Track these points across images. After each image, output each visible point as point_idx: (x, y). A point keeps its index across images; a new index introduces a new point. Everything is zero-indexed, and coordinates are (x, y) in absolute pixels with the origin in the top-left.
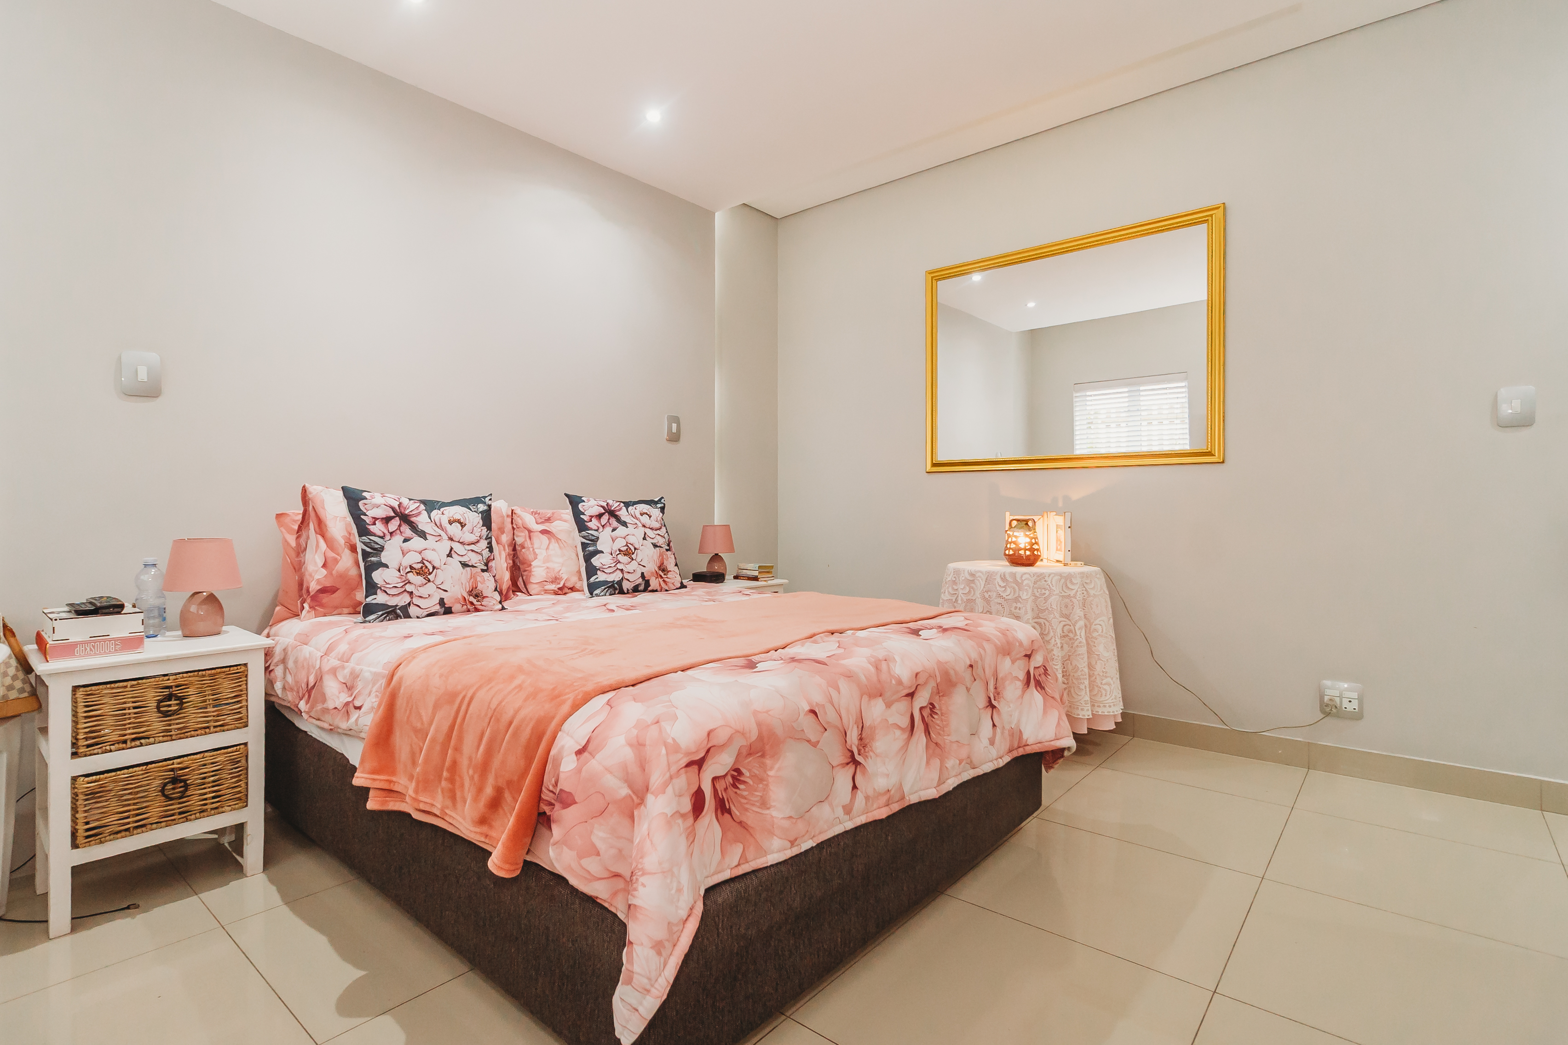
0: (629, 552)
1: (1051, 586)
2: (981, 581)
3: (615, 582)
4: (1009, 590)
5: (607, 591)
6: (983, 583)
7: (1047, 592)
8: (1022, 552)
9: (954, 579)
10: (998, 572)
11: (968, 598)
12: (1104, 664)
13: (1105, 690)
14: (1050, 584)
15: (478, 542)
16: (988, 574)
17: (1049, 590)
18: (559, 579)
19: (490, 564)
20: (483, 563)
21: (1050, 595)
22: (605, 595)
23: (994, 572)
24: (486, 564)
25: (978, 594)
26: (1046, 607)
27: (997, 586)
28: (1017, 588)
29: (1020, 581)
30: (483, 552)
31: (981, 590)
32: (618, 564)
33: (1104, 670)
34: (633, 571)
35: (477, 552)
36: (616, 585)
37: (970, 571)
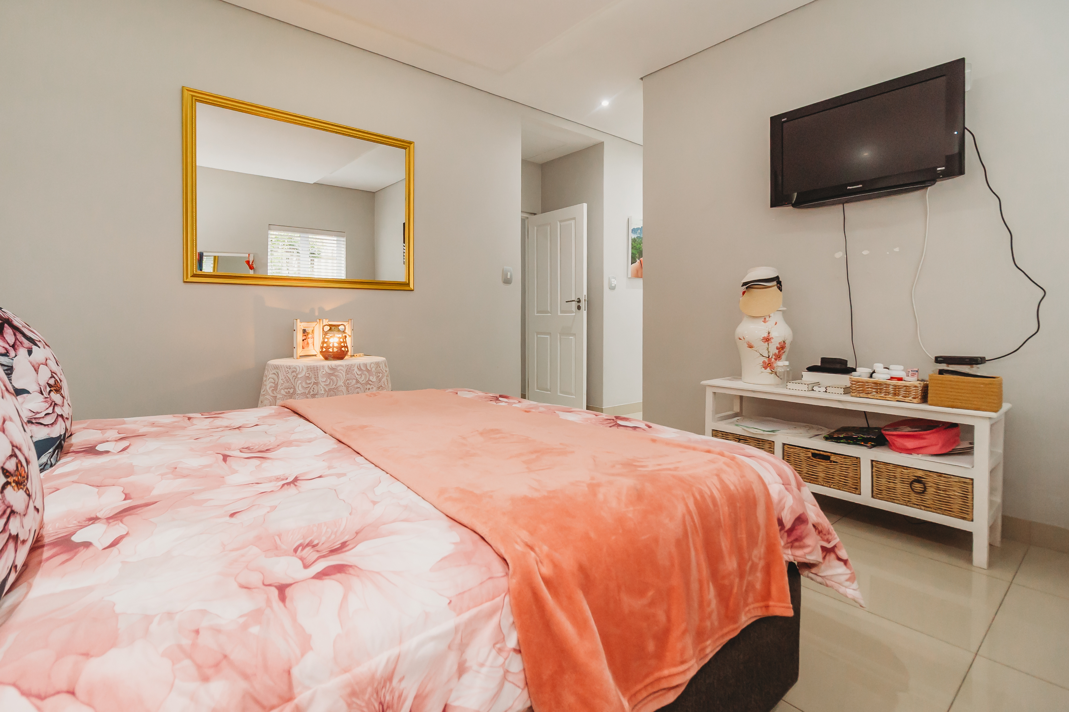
1: (383, 370)
2: (343, 372)
4: (363, 376)
6: (344, 374)
7: (381, 375)
9: (308, 375)
10: (355, 364)
11: (329, 388)
14: (382, 369)
16: (347, 367)
17: (382, 373)
21: (382, 377)
23: (352, 365)
25: (341, 383)
26: (380, 385)
27: (356, 375)
28: (367, 374)
29: (370, 369)
31: (344, 379)
37: (330, 366)
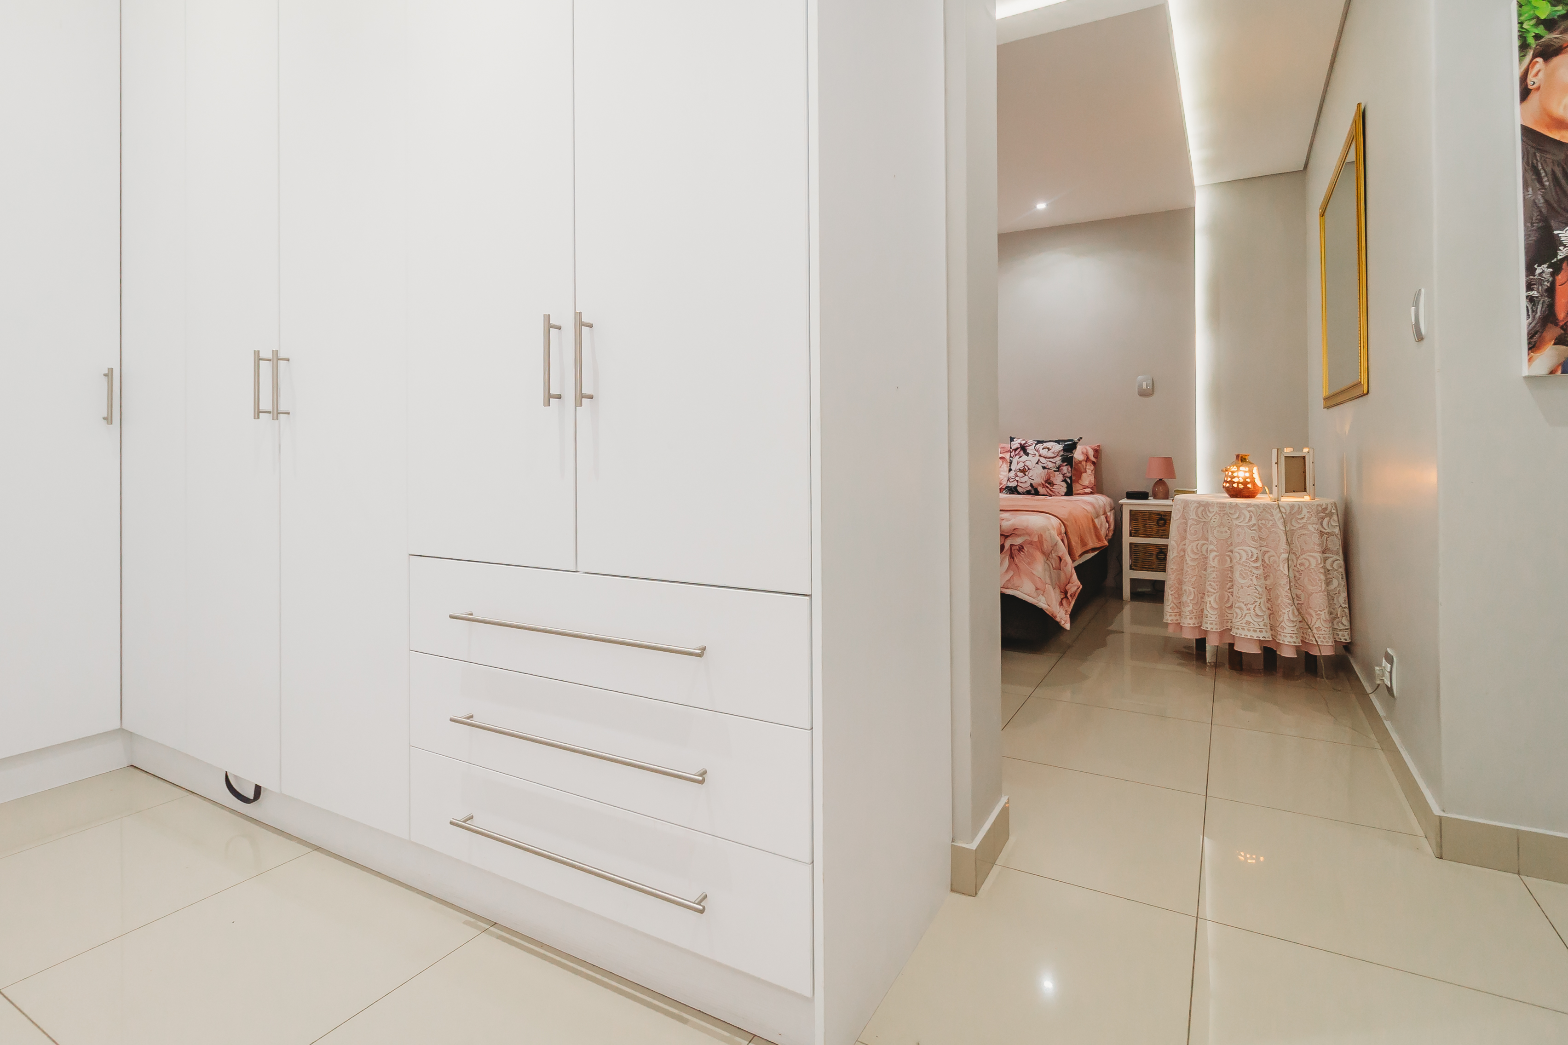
0: (1023, 471)
8: (1235, 485)
12: (1237, 589)
13: (1237, 613)
33: (1238, 595)
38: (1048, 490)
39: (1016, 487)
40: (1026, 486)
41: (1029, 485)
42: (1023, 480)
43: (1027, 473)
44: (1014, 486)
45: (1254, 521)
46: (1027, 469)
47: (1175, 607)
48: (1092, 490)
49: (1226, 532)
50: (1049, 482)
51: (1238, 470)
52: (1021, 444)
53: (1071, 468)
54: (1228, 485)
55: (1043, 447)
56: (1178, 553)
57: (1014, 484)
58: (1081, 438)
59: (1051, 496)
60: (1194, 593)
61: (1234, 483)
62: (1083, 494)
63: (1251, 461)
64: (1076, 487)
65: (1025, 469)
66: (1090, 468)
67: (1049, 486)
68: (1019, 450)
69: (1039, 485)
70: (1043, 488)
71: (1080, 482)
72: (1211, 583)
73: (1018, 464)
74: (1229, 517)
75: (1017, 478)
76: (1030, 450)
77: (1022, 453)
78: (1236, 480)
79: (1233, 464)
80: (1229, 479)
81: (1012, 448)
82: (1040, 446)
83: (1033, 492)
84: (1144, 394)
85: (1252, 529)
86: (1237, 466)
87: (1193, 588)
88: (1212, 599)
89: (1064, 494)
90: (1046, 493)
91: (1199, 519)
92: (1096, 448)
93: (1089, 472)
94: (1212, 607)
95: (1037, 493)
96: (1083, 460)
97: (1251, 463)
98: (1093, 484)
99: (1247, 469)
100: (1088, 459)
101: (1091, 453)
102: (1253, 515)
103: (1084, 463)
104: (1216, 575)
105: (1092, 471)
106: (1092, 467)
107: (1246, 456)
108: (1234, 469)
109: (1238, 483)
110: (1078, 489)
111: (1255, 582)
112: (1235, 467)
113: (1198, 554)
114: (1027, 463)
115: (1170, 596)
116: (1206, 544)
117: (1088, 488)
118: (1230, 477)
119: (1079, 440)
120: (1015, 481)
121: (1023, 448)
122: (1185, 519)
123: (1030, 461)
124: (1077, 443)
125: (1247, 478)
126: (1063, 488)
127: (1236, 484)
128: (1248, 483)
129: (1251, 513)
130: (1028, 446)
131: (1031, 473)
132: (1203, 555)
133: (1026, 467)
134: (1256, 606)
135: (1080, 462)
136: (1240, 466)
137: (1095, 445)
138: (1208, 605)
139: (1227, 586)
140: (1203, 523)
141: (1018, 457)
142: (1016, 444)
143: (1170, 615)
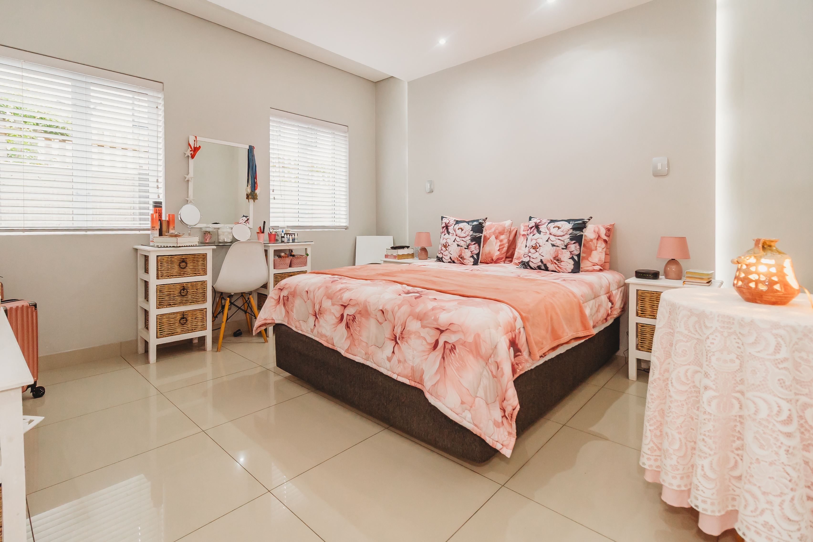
0: (535, 248)
3: (525, 262)
5: (522, 266)
15: (466, 237)
18: (520, 258)
19: (470, 246)
20: (466, 246)
22: (521, 268)
24: (468, 246)
30: (467, 241)
32: (529, 253)
34: (536, 258)
35: (464, 241)
36: (526, 264)
38: (556, 266)
39: (528, 263)
40: (535, 262)
41: (540, 261)
42: (534, 256)
43: (538, 250)
44: (527, 261)
45: (783, 353)
46: (538, 246)
47: (655, 448)
48: (602, 267)
49: (732, 361)
50: (557, 259)
51: (758, 262)
52: (536, 223)
53: (580, 245)
54: (740, 283)
55: (554, 226)
56: (660, 374)
57: (526, 260)
58: (591, 218)
59: (559, 272)
60: (681, 441)
61: (751, 281)
62: (592, 271)
63: (780, 249)
64: (584, 265)
65: (537, 246)
66: (601, 246)
67: (557, 262)
68: (533, 228)
69: (548, 261)
70: (551, 264)
71: (590, 259)
72: (705, 437)
73: (531, 241)
74: (739, 338)
75: (530, 254)
76: (542, 228)
77: (535, 231)
78: (753, 277)
79: (750, 252)
80: (742, 275)
81: (529, 227)
82: (552, 225)
83: (543, 267)
84: (657, 174)
85: (781, 366)
86: (755, 257)
87: (680, 433)
88: (706, 463)
89: (570, 271)
90: (555, 269)
91: (690, 334)
92: (608, 227)
93: (599, 249)
94: (705, 476)
95: (547, 269)
96: (595, 239)
97: (780, 253)
98: (603, 261)
99: (772, 262)
100: (599, 238)
101: (603, 232)
102: (782, 342)
103: (595, 241)
104: (714, 427)
105: (603, 249)
106: (604, 245)
107: (772, 241)
108: (752, 260)
109: (757, 282)
110: (588, 265)
111: (784, 458)
112: (753, 257)
113: (688, 384)
114: (539, 241)
115: (648, 432)
116: (699, 372)
117: (598, 265)
118: (744, 273)
119: (589, 220)
120: (528, 257)
121: (537, 227)
122: (672, 329)
123: (541, 238)
124: (587, 222)
125: (774, 275)
126: (570, 265)
127: (754, 283)
128: (776, 283)
129: (780, 340)
130: (541, 225)
131: (541, 250)
132: (694, 386)
133: (537, 244)
134: (783, 501)
135: (591, 240)
136: (761, 257)
137: (608, 225)
138: (699, 471)
139: (735, 445)
140: (696, 341)
141: (532, 234)
142: (532, 223)
143: (649, 459)
